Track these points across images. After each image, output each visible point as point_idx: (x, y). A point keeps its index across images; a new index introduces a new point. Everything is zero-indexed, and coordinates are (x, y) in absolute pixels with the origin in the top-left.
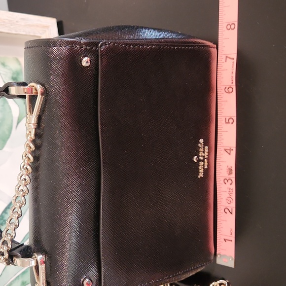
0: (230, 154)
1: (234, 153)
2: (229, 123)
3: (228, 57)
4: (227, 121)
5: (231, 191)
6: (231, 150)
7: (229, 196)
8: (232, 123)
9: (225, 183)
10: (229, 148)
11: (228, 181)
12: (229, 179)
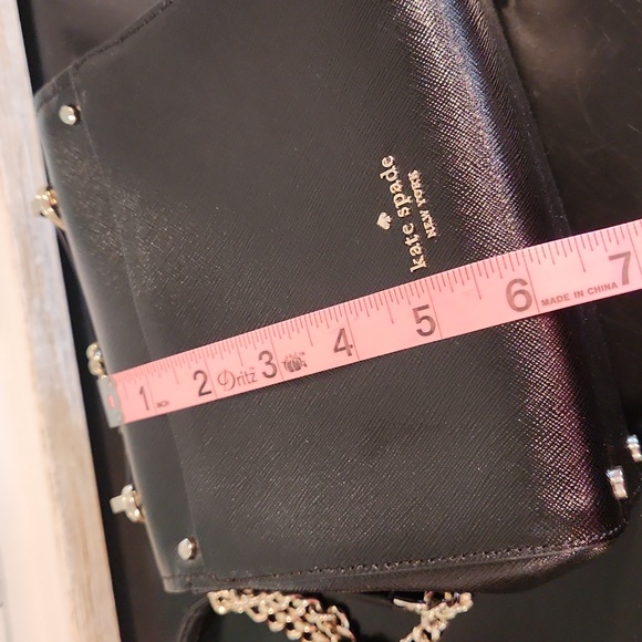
0: (336, 350)
1: (343, 360)
2: (419, 321)
3: (627, 261)
4: (422, 314)
5: (250, 378)
6: (348, 348)
7: (237, 375)
8: (420, 331)
9: (261, 359)
10: (350, 343)
11: (268, 363)
12: (274, 367)
